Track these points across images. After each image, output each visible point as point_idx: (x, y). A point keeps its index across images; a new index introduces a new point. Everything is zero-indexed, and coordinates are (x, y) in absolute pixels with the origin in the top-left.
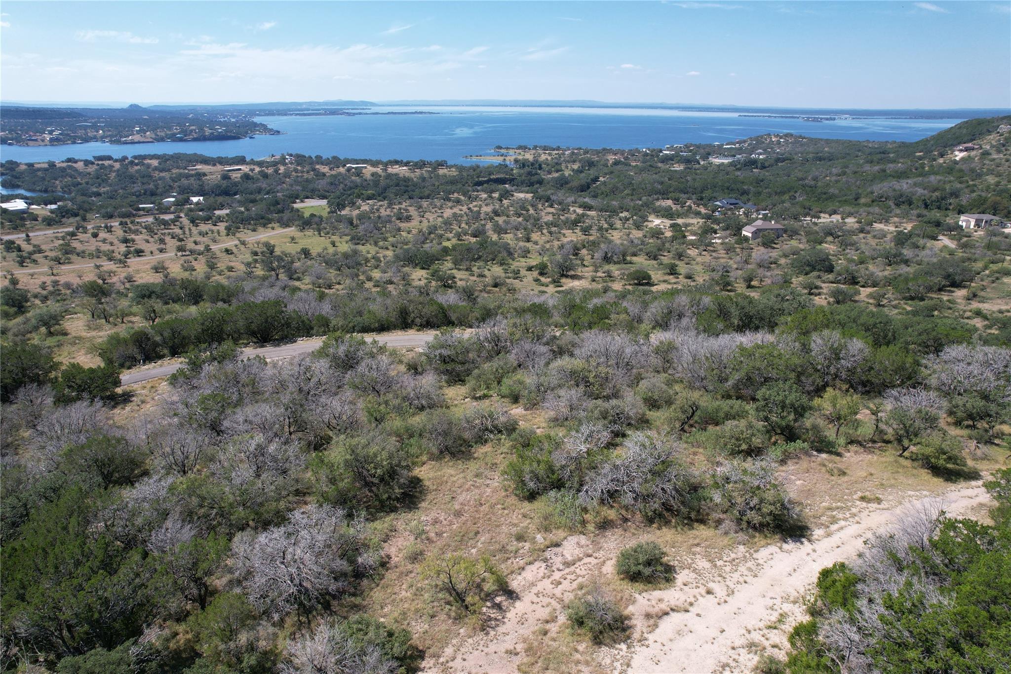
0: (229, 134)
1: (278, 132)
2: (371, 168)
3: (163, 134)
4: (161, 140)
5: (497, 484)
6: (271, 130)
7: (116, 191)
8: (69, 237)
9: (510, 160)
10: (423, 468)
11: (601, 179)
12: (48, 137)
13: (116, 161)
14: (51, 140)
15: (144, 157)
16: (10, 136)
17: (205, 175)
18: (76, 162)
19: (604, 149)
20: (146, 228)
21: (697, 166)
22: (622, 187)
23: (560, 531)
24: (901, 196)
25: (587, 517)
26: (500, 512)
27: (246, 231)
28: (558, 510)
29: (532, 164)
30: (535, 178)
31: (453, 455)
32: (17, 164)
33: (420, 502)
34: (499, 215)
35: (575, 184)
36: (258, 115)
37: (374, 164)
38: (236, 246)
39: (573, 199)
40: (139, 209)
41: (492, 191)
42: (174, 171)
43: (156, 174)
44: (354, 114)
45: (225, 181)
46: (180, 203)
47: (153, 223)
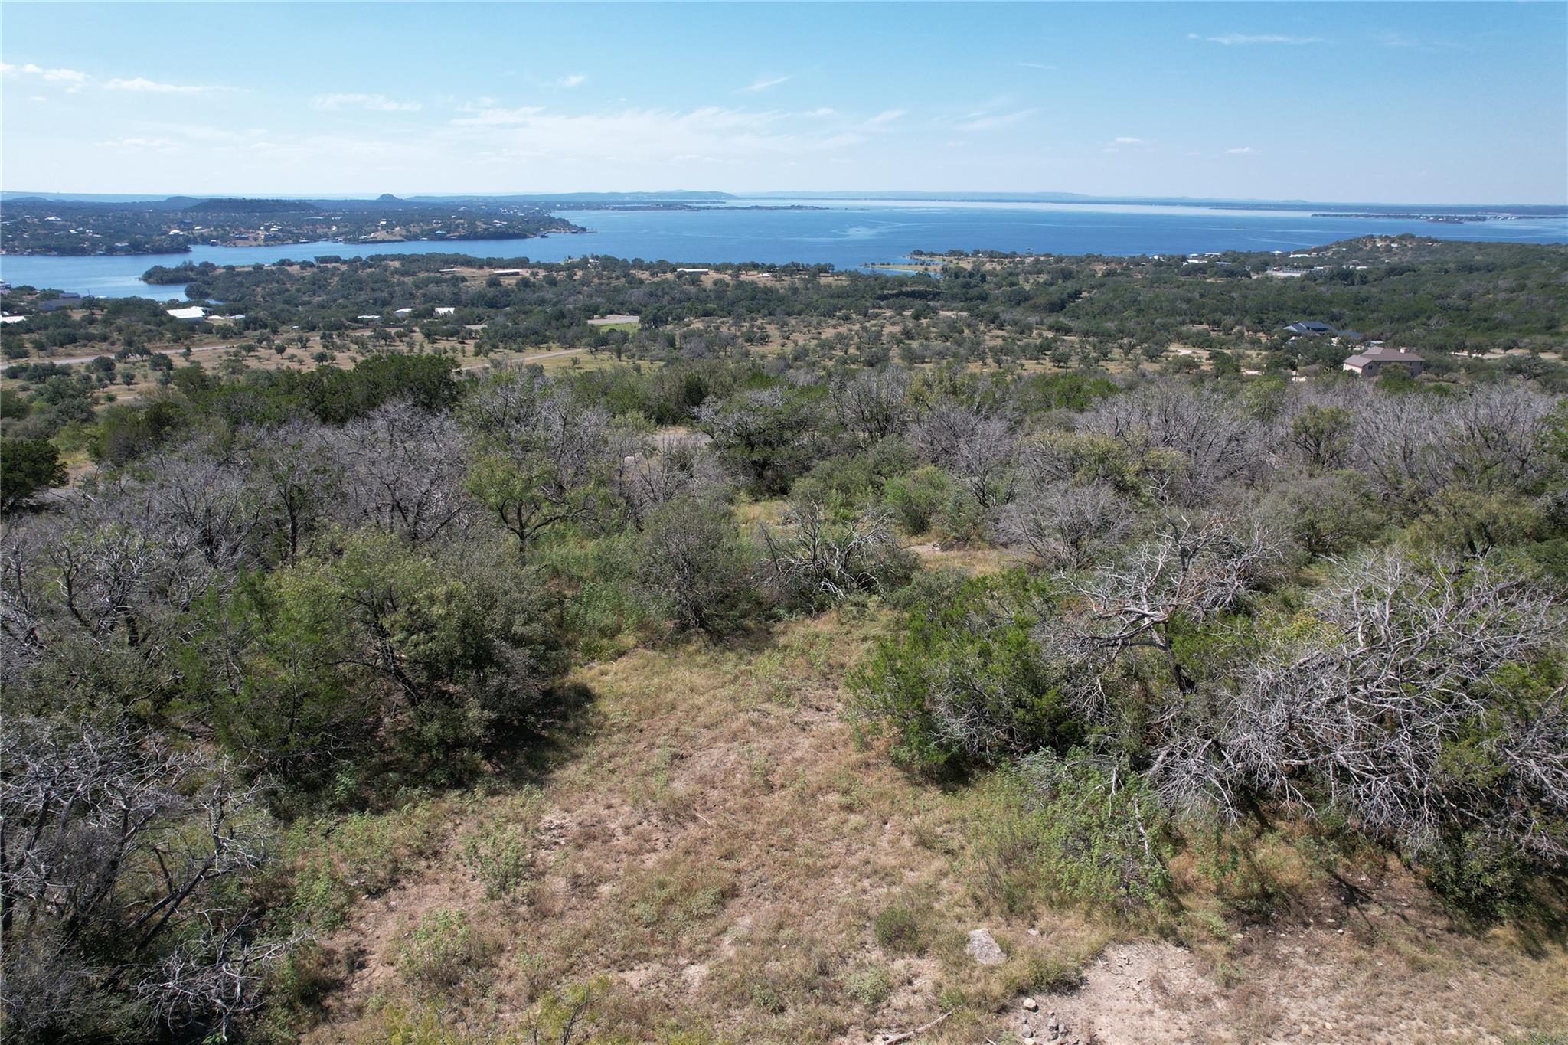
0: (511, 231)
1: (584, 230)
2: (713, 275)
3: (417, 230)
4: (415, 238)
5: (836, 725)
6: (573, 227)
7: (335, 300)
8: (244, 353)
9: (935, 269)
10: (613, 666)
11: (1084, 294)
12: (262, 234)
13: (345, 262)
14: (267, 239)
15: (384, 258)
16: (215, 234)
17: (464, 279)
18: (291, 264)
19: (1088, 256)
20: (357, 344)
21: (1247, 281)
22: (1119, 307)
23: (1072, 918)
25: (1185, 866)
26: (832, 819)
27: (506, 351)
28: (1063, 828)
29: (971, 275)
30: (974, 292)
31: (717, 637)
32: (213, 267)
33: (561, 764)
34: (912, 338)
35: (1042, 300)
36: (559, 209)
37: (718, 269)
39: (1038, 318)
40: (357, 321)
41: (904, 308)
42: (421, 275)
43: (395, 279)
44: (699, 209)
45: (492, 289)
46: (416, 316)
47: (370, 337)
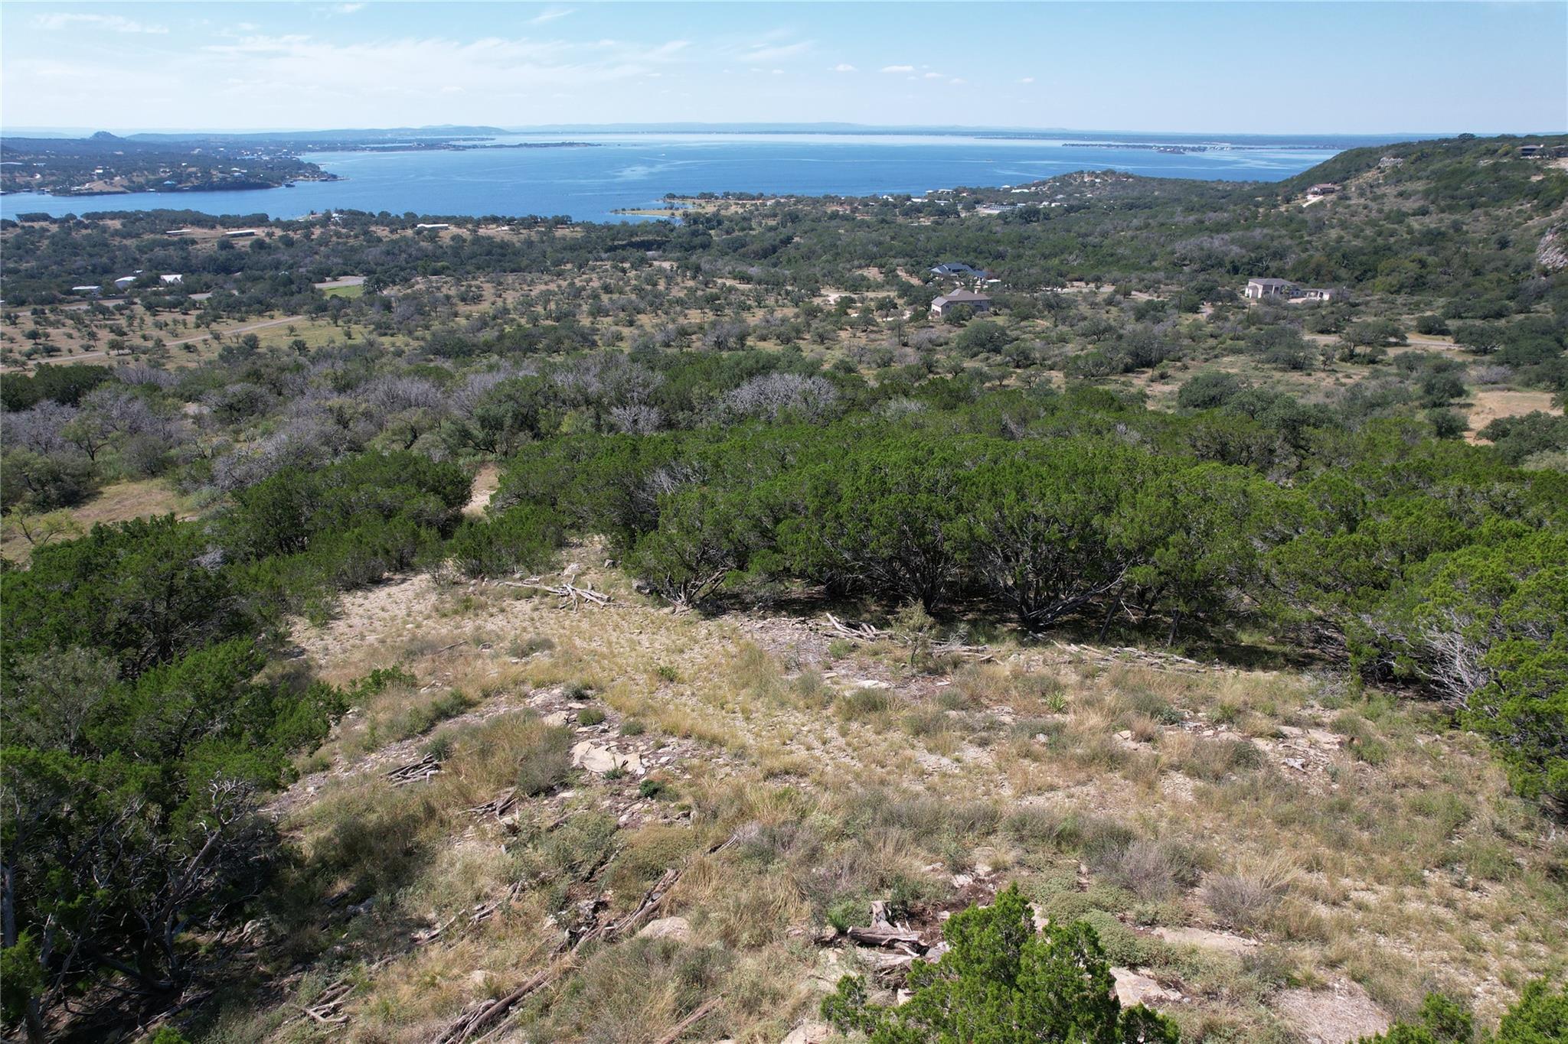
0: (251, 180)
1: (334, 177)
2: (454, 230)
3: (142, 180)
4: (140, 189)
6: (323, 173)
7: (46, 267)
9: (680, 214)
13: (54, 221)
15: (103, 216)
17: (194, 242)
20: (72, 319)
21: (952, 220)
24: (1209, 257)
27: (230, 321)
29: (708, 220)
30: (698, 240)
35: (754, 247)
36: (309, 150)
37: (461, 222)
38: (205, 341)
40: (72, 293)
42: (146, 237)
43: (117, 241)
44: (465, 148)
45: (224, 252)
46: (141, 285)
47: (87, 312)
